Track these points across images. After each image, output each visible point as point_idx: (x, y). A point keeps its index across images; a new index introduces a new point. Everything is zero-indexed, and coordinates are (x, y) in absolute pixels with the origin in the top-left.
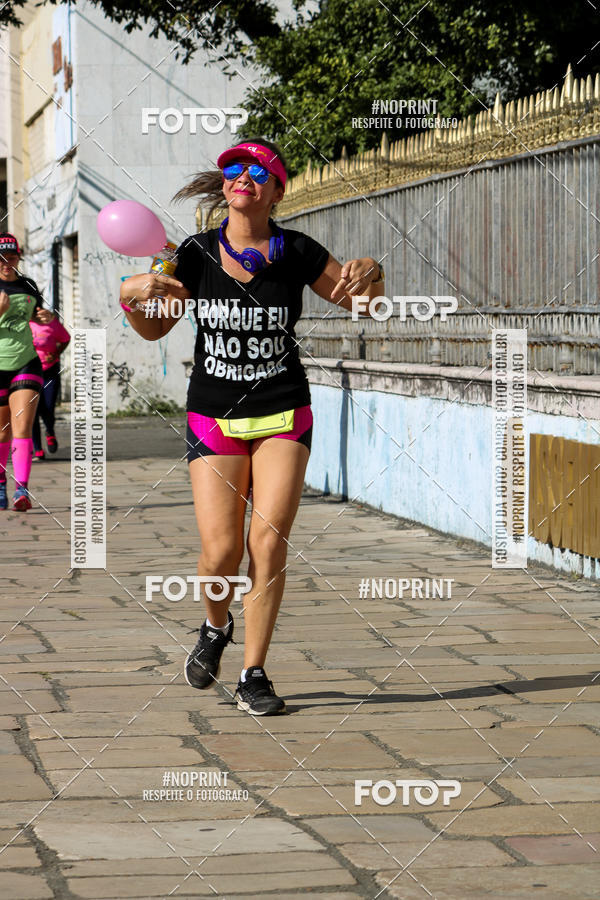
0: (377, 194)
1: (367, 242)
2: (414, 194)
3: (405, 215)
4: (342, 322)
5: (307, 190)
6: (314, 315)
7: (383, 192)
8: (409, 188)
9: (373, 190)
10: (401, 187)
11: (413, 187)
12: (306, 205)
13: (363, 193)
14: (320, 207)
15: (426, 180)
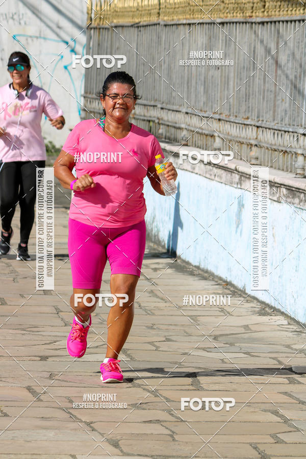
0: (253, 21)
1: (241, 58)
2: (287, 27)
3: (278, 43)
4: (215, 122)
5: (189, 4)
6: (189, 111)
7: (259, 20)
8: (283, 22)
9: (251, 17)
10: (275, 19)
11: (287, 22)
12: (188, 16)
13: (239, 17)
14: (201, 21)
15: (298, 18)
